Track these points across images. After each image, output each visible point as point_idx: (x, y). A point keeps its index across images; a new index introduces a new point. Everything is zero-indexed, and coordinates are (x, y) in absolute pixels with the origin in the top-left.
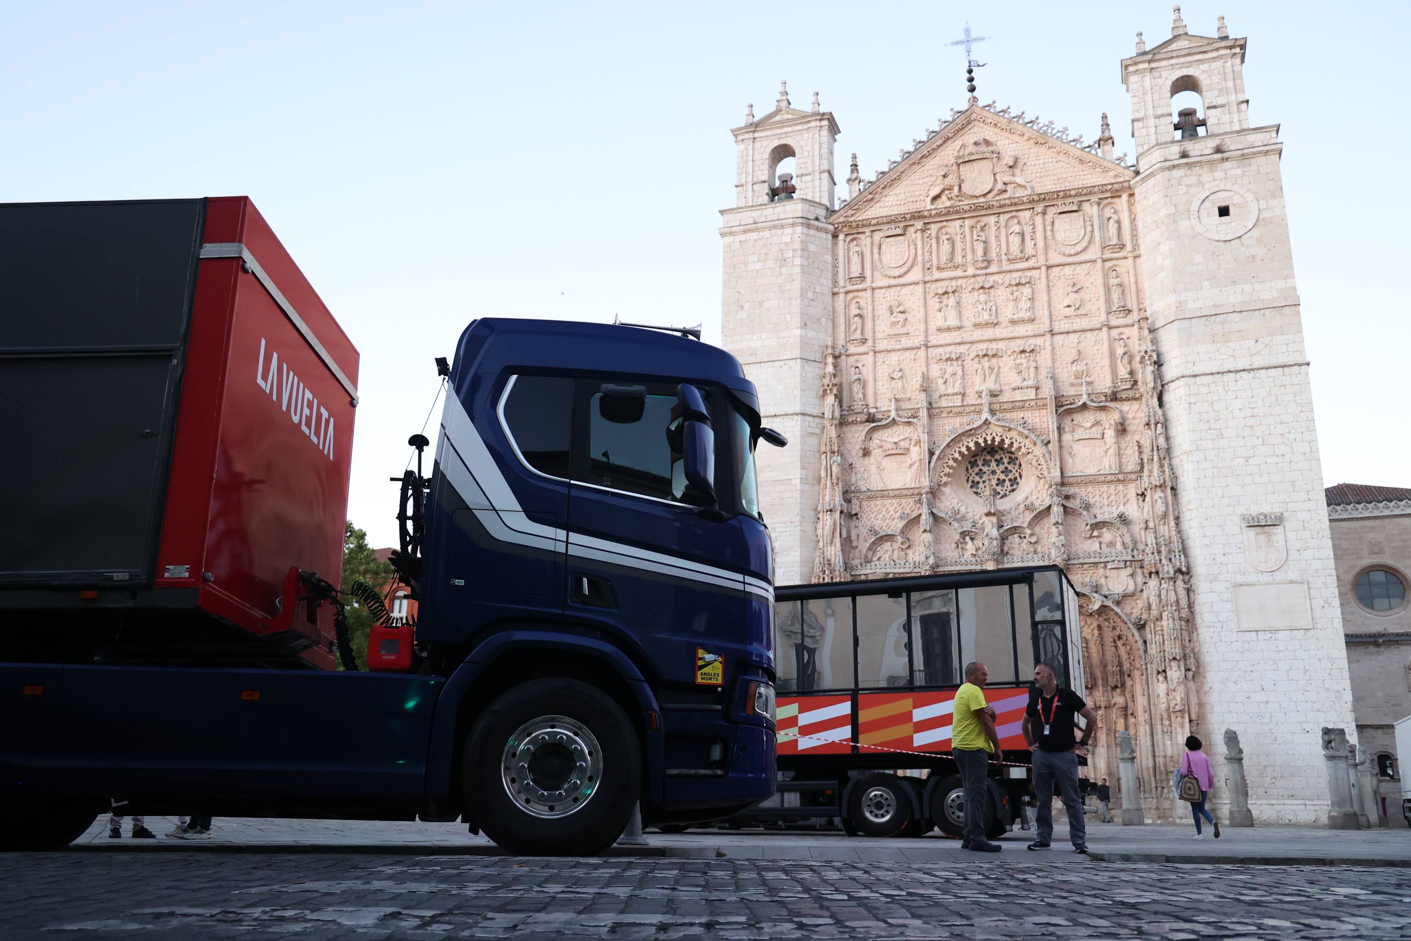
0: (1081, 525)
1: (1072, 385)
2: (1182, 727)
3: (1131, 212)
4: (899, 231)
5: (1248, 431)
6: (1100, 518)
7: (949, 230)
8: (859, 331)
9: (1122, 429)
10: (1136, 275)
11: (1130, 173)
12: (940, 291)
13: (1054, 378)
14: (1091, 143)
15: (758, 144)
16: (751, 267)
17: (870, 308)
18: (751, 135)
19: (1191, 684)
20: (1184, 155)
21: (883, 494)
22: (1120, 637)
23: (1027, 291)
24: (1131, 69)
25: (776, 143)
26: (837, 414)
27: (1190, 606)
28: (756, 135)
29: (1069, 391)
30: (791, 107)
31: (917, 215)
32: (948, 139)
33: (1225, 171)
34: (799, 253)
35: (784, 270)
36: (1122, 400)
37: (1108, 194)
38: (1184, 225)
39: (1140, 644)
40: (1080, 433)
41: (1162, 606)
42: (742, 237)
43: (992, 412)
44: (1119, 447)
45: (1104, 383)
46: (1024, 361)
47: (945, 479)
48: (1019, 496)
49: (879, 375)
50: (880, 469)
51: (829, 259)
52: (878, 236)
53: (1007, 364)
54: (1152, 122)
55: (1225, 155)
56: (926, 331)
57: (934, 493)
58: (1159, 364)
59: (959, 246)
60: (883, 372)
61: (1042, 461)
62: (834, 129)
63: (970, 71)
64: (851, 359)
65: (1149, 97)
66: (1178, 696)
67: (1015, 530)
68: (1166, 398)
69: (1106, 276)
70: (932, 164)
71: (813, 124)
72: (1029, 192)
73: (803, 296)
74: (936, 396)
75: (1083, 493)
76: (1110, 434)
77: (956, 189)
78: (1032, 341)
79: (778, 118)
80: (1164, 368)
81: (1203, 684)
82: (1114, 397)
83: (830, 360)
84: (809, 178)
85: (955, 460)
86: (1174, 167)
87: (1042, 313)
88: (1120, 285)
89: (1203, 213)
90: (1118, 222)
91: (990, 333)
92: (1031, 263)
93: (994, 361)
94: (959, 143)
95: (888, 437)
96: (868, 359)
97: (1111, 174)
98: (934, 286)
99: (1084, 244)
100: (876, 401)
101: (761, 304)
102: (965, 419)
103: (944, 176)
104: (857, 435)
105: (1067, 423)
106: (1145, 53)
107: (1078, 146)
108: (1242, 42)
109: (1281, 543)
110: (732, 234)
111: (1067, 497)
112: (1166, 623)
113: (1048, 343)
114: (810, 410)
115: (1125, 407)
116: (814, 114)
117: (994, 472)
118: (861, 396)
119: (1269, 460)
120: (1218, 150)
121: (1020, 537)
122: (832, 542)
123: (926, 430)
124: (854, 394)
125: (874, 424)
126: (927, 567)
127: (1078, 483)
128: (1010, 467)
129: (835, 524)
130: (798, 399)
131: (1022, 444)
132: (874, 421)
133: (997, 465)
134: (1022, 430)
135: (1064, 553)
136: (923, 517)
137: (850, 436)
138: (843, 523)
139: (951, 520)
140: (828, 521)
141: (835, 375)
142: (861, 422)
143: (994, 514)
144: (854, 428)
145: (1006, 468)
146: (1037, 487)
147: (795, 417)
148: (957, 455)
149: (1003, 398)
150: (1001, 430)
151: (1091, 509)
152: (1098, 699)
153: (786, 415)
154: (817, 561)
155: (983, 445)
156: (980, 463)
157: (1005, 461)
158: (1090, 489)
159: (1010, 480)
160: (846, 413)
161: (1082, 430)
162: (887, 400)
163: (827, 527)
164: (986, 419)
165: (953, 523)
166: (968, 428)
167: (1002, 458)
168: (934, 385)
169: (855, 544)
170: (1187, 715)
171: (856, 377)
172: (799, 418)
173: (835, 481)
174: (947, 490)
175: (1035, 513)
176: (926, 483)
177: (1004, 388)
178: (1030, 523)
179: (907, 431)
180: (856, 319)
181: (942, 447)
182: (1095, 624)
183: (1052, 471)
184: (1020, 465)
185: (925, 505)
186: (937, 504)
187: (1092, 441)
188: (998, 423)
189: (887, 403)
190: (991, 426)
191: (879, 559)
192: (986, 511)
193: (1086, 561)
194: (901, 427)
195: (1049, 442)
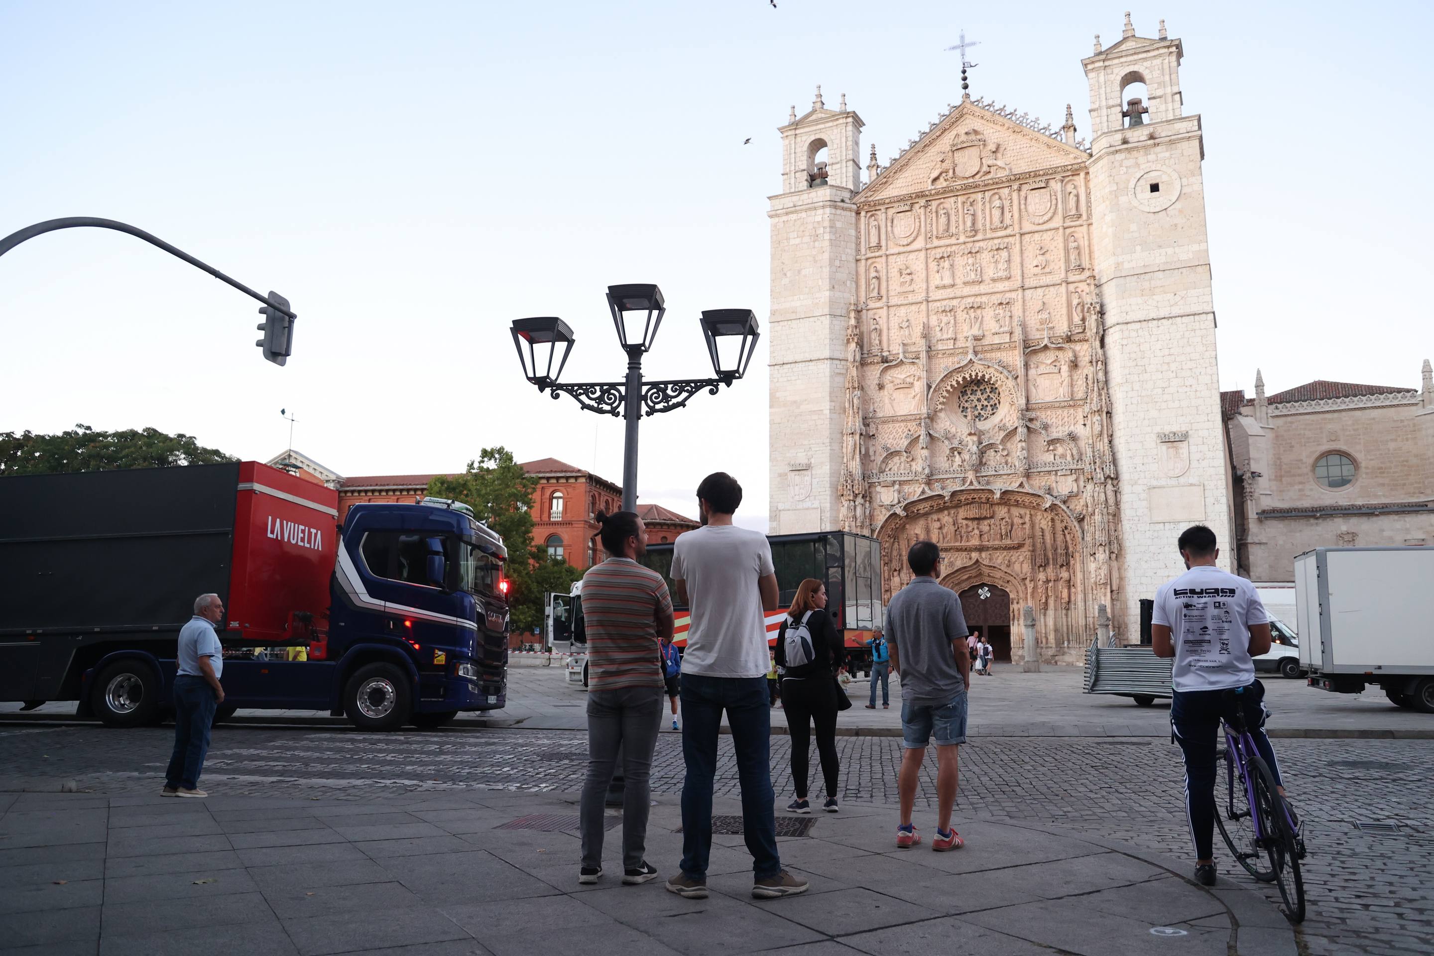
0: (1041, 441)
1: (1038, 330)
2: (1105, 596)
3: (1087, 187)
4: (907, 208)
5: (1165, 367)
6: (1055, 435)
7: (945, 206)
8: (876, 291)
9: (1074, 365)
10: (1089, 240)
11: (1085, 155)
12: (938, 256)
13: (1024, 326)
14: (1057, 131)
15: (799, 139)
16: (792, 242)
17: (885, 271)
18: (793, 132)
19: (1115, 564)
20: (1125, 142)
21: (893, 419)
22: (1066, 528)
23: (1004, 254)
24: (1090, 67)
25: (813, 138)
26: (858, 358)
27: (1117, 504)
28: (798, 132)
29: (1034, 335)
30: (825, 107)
31: (921, 195)
32: (945, 130)
33: (1156, 154)
34: (828, 230)
35: (816, 243)
36: (1075, 341)
37: (1069, 173)
38: (1123, 200)
39: (1080, 532)
40: (1042, 369)
41: (1095, 505)
42: (785, 218)
43: (976, 353)
44: (1072, 379)
45: (1062, 328)
46: (1001, 312)
47: (940, 407)
48: (996, 419)
49: (892, 324)
50: (892, 400)
51: (853, 232)
52: (891, 212)
53: (988, 314)
54: (1104, 112)
55: (1157, 141)
56: (927, 289)
57: (932, 418)
58: (1102, 313)
59: (953, 218)
60: (894, 322)
61: (1013, 391)
62: (858, 123)
63: (964, 72)
64: (871, 313)
65: (1102, 91)
66: (1103, 572)
67: (991, 446)
68: (1108, 340)
69: (1066, 240)
70: (933, 151)
71: (841, 121)
72: (1007, 173)
73: (831, 264)
74: (934, 341)
75: (1045, 416)
76: (1065, 369)
77: (951, 172)
78: (1008, 295)
79: (814, 117)
80: (1106, 316)
81: (1124, 563)
82: (1069, 339)
83: (852, 315)
84: (838, 166)
85: (947, 391)
86: (1117, 151)
87: (1016, 272)
88: (1078, 248)
89: (1138, 189)
90: (1077, 196)
91: (975, 289)
92: (1009, 231)
93: (979, 311)
94: (954, 133)
95: (898, 375)
96: (883, 313)
97: (1072, 156)
98: (933, 252)
99: (1050, 215)
100: (889, 346)
101: (799, 272)
102: (956, 359)
103: (942, 161)
104: (873, 373)
105: (1034, 360)
106: (1101, 53)
107: (1047, 133)
108: (1177, 42)
109: (1186, 455)
110: (777, 216)
111: (1031, 420)
112: (1097, 518)
113: (1020, 296)
114: (837, 355)
115: (1078, 347)
116: (841, 113)
117: (979, 400)
118: (877, 342)
119: (1180, 390)
120: (1152, 137)
121: (996, 451)
122: (853, 458)
123: (925, 369)
124: (873, 341)
125: (886, 365)
126: (924, 476)
127: (1039, 409)
128: (992, 396)
129: (855, 444)
130: (828, 347)
131: (998, 378)
132: (887, 362)
133: (982, 394)
134: (997, 367)
135: (1025, 464)
136: (921, 437)
137: (869, 374)
138: (862, 443)
139: (943, 439)
140: (850, 441)
141: (856, 327)
142: (878, 363)
143: (975, 434)
144: (872, 367)
145: (989, 396)
146: (1009, 411)
147: (826, 361)
148: (949, 388)
149: (986, 342)
150: (982, 367)
151: (1049, 429)
152: (1049, 574)
153: (819, 360)
154: (842, 473)
155: (969, 379)
156: (969, 392)
157: (988, 390)
158: (1049, 413)
159: (991, 406)
160: (866, 356)
161: (1044, 366)
162: (897, 345)
163: (849, 447)
164: (971, 359)
165: (945, 441)
166: (957, 366)
167: (985, 389)
168: (933, 332)
169: (872, 458)
170: (1109, 587)
171: (873, 327)
172: (829, 362)
173: (856, 411)
174: (942, 415)
175: (1006, 432)
176: (924, 410)
177: (986, 333)
178: (1002, 440)
179: (912, 370)
180: (874, 280)
181: (937, 382)
182: (1050, 518)
183: (1019, 399)
184: (999, 394)
185: (923, 428)
186: (935, 426)
187: (1051, 375)
188: (979, 362)
189: (897, 347)
190: (975, 364)
191: (890, 470)
192: (968, 432)
193: (1042, 469)
194: (908, 366)
195: (1017, 377)
